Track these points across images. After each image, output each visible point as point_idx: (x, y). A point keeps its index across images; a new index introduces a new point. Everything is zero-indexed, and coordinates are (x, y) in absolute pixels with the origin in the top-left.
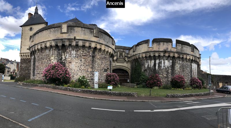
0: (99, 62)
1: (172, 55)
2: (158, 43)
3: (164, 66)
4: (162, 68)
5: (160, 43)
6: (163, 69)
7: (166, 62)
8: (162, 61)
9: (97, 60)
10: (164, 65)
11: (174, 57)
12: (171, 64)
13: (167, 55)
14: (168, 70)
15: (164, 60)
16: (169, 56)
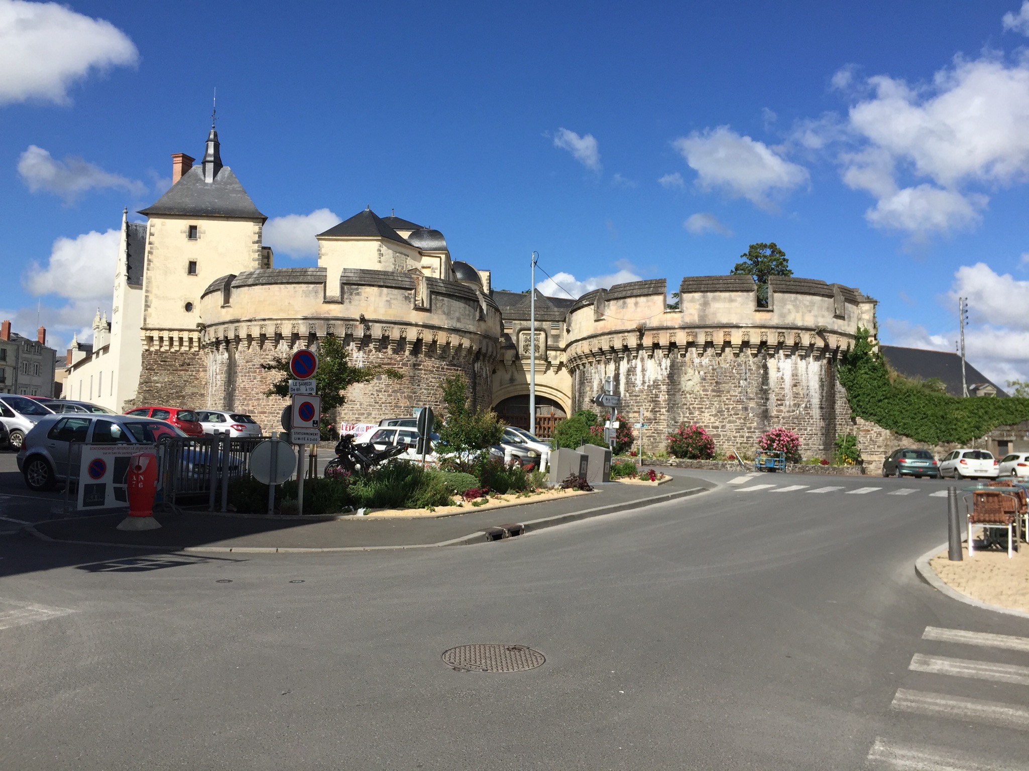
0: (431, 379)
1: (664, 340)
2: (621, 302)
3: (644, 382)
4: (637, 389)
5: (624, 303)
6: (641, 391)
7: (650, 364)
8: (636, 365)
9: (425, 374)
10: (644, 377)
11: (673, 346)
12: (665, 373)
13: (647, 341)
14: (657, 396)
15: (642, 360)
16: (656, 346)
